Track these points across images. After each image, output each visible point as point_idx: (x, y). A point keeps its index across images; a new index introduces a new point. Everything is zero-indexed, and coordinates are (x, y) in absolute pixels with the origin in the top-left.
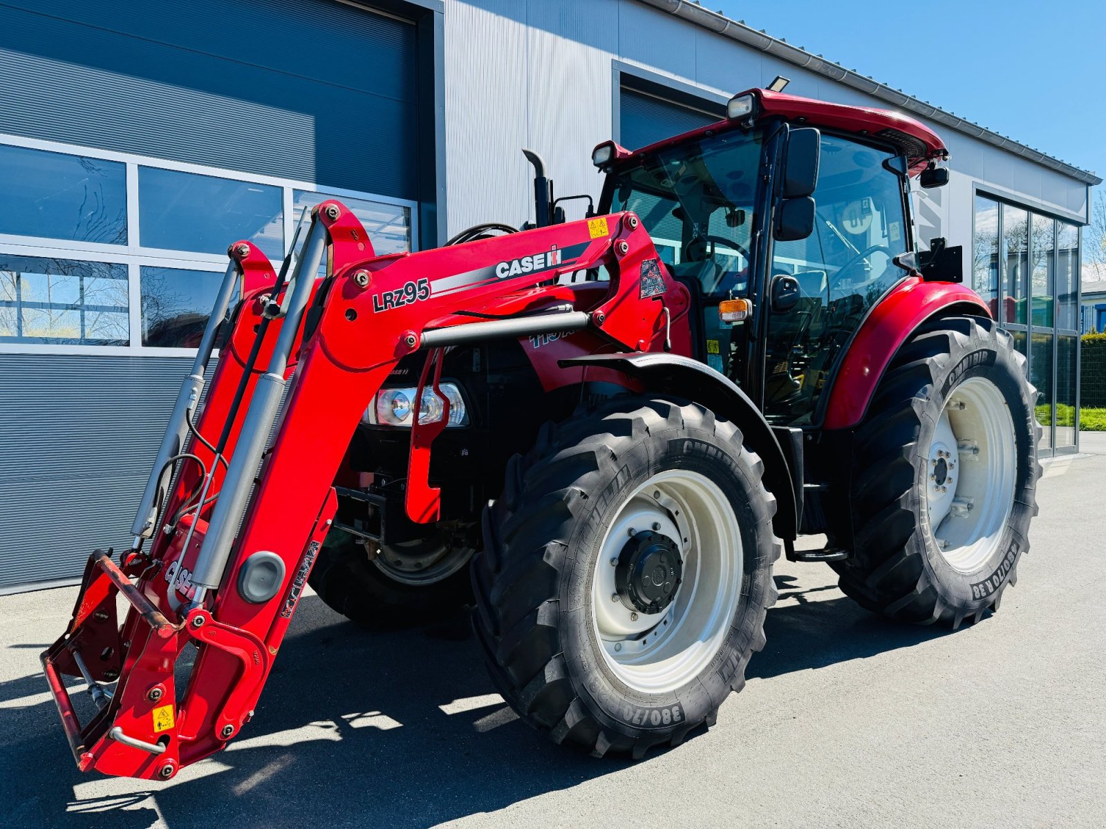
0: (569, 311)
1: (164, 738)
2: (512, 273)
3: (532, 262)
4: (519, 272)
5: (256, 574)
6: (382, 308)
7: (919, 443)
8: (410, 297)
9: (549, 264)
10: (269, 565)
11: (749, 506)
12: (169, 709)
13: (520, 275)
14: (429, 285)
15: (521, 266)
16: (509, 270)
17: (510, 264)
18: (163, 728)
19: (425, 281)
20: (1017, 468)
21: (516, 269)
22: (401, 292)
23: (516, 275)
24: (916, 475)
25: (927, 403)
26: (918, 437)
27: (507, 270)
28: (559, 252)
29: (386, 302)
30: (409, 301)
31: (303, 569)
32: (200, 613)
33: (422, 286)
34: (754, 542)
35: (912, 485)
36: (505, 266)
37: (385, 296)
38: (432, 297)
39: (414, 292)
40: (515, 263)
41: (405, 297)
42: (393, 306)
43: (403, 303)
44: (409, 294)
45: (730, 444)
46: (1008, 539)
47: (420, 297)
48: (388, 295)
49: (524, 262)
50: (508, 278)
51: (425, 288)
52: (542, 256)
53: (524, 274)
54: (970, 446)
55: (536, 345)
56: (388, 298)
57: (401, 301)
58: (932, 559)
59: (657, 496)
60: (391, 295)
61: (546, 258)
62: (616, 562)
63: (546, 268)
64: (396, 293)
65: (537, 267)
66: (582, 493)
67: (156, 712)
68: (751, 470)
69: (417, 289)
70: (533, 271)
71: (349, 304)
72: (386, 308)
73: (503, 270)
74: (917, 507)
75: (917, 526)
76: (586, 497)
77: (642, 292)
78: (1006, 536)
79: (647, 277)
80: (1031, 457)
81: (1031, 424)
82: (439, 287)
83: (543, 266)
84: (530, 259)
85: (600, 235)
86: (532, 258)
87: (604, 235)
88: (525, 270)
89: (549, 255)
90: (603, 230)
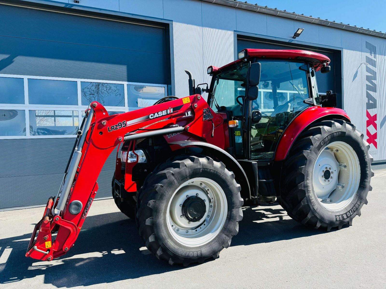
0: (177, 126)
1: (48, 250)
2: (155, 117)
3: (162, 113)
4: (157, 116)
5: (73, 206)
6: (111, 131)
7: (307, 166)
8: (120, 127)
9: (168, 113)
10: (78, 204)
11: (229, 188)
12: (50, 242)
13: (158, 117)
14: (126, 123)
15: (158, 114)
16: (154, 116)
17: (154, 114)
18: (48, 247)
19: (125, 122)
20: (360, 173)
21: (156, 115)
22: (117, 126)
23: (156, 117)
24: (305, 177)
25: (310, 152)
26: (306, 164)
27: (153, 116)
28: (172, 109)
29: (112, 129)
30: (119, 128)
31: (88, 205)
32: (58, 217)
33: (124, 123)
34: (231, 200)
35: (304, 181)
36: (153, 115)
37: (112, 127)
38: (127, 126)
39: (121, 125)
40: (156, 114)
41: (118, 127)
42: (114, 130)
43: (118, 129)
44: (119, 126)
45: (220, 169)
46: (356, 199)
47: (123, 126)
49: (159, 113)
50: (154, 118)
51: (125, 124)
52: (166, 111)
53: (159, 117)
54: (343, 165)
55: (169, 137)
56: (113, 128)
57: (117, 128)
58: (315, 206)
59: (201, 184)
60: (114, 127)
61: (167, 111)
62: (181, 206)
63: (167, 114)
64: (115, 126)
65: (164, 114)
66: (161, 186)
67: (46, 243)
68: (229, 177)
69: (122, 124)
70: (162, 116)
71: (100, 130)
72: (112, 130)
73: (152, 116)
74: (306, 188)
75: (307, 195)
76: (163, 187)
77: (204, 119)
78: (355, 198)
79: (205, 114)
80: (367, 169)
81: (366, 157)
82: (130, 123)
83: (166, 114)
84: (161, 112)
85: (187, 102)
86: (162, 112)
87: (188, 102)
88: (160, 116)
89: (168, 110)
90: (188, 101)
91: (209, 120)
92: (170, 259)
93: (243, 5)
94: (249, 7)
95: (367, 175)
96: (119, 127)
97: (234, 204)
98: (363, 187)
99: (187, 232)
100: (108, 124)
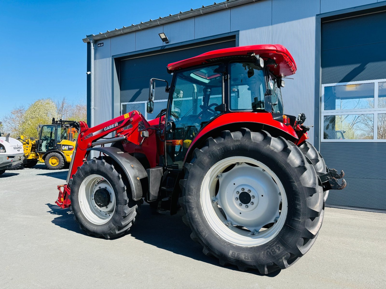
1: (62, 202)
4: (109, 129)
7: (188, 180)
8: (90, 136)
9: (115, 126)
12: (63, 199)
17: (107, 127)
21: (108, 128)
22: (88, 136)
23: (108, 130)
24: (187, 192)
25: (193, 165)
28: (117, 123)
29: (86, 137)
35: (185, 195)
38: (93, 136)
40: (108, 127)
44: (89, 136)
47: (91, 136)
50: (107, 130)
51: (92, 134)
53: (110, 129)
58: (199, 227)
63: (114, 127)
67: (61, 198)
70: (112, 128)
71: (82, 138)
73: (106, 129)
74: (187, 204)
75: (188, 211)
77: (139, 130)
78: (274, 240)
79: (140, 126)
80: (297, 202)
82: (95, 134)
84: (111, 126)
85: (127, 117)
88: (110, 128)
89: (115, 124)
95: (299, 212)
97: (118, 200)
98: (290, 228)
99: (106, 215)
100: (85, 135)
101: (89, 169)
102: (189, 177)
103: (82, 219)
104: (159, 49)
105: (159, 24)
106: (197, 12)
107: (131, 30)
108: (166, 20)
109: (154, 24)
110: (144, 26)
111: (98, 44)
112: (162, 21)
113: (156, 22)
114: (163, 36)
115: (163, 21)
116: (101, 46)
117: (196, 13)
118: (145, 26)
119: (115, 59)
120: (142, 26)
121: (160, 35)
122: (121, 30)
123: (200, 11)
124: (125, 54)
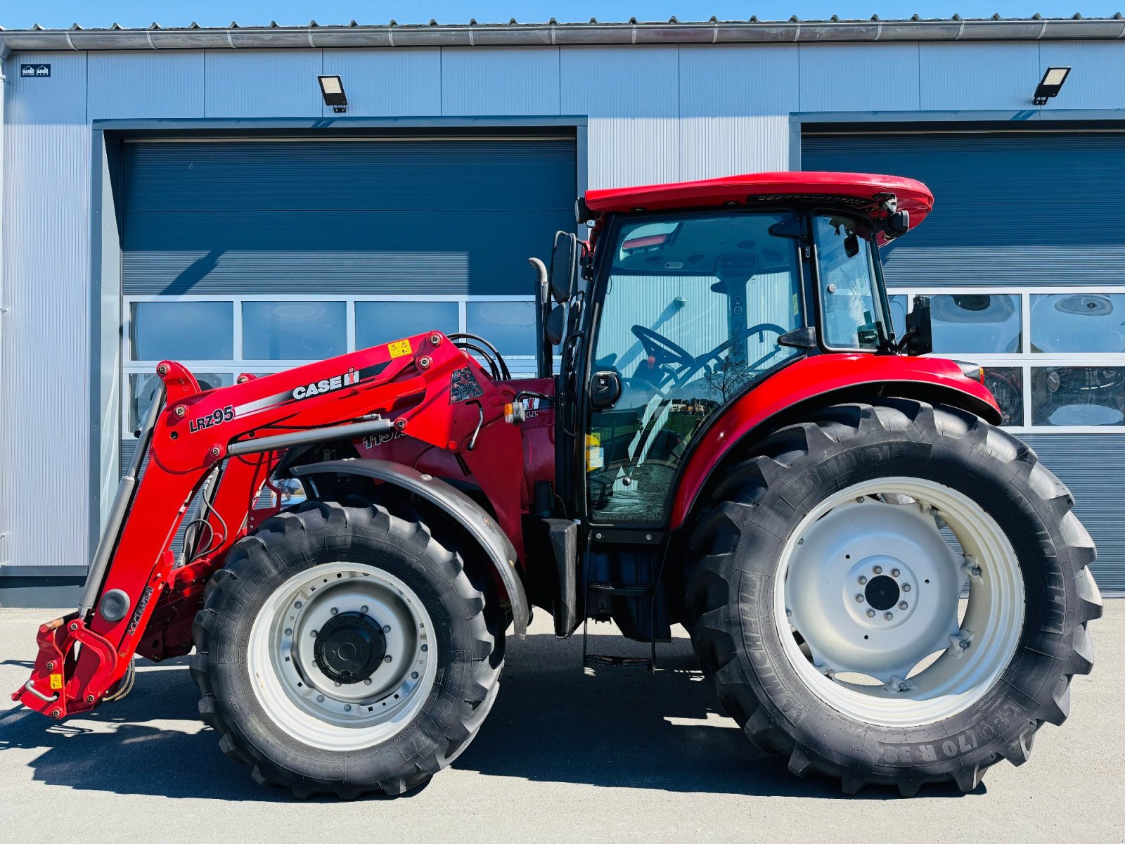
0: (377, 418)
1: (56, 693)
2: (308, 394)
3: (329, 384)
4: (316, 392)
5: (109, 602)
6: (196, 430)
7: (737, 555)
9: (346, 383)
10: (118, 599)
12: (59, 676)
13: (316, 395)
14: (234, 410)
15: (318, 388)
16: (306, 392)
17: (307, 388)
18: (56, 688)
19: (230, 408)
21: (312, 390)
22: (211, 417)
23: (312, 396)
24: (733, 591)
25: (754, 510)
26: (735, 547)
27: (304, 392)
28: (357, 373)
29: (199, 425)
30: (216, 423)
31: (142, 604)
32: (78, 623)
33: (228, 411)
35: (726, 602)
36: (302, 389)
37: (198, 421)
38: (236, 418)
39: (221, 416)
40: (312, 387)
41: (213, 420)
42: (204, 427)
43: (213, 424)
44: (216, 418)
46: (996, 697)
47: (226, 419)
48: (200, 420)
49: (320, 385)
50: (305, 398)
51: (231, 412)
52: (340, 378)
53: (320, 394)
56: (201, 422)
57: (210, 423)
58: (777, 697)
60: (203, 420)
61: (342, 380)
63: (343, 387)
64: (207, 418)
65: (333, 387)
67: (52, 677)
69: (223, 414)
70: (329, 391)
71: (173, 429)
72: (199, 428)
73: (300, 393)
74: (735, 629)
75: (739, 651)
77: (454, 398)
78: (994, 693)
79: (458, 384)
80: (1053, 587)
81: (1051, 541)
82: (242, 411)
83: (340, 386)
84: (327, 382)
85: (402, 354)
86: (329, 380)
87: (406, 353)
88: (321, 391)
89: (346, 376)
90: (405, 350)
91: (468, 403)
92: (256, 768)
93: (820, 28)
94: (843, 31)
95: (1058, 612)
96: (217, 420)
97: (454, 648)
98: (1037, 655)
99: (349, 709)
100: (192, 414)
101: (312, 546)
102: (742, 543)
103: (268, 741)
104: (309, 125)
105: (312, 45)
106: (455, 35)
107: (190, 43)
108: (342, 37)
109: (292, 39)
110: (249, 38)
111: (23, 67)
112: (325, 36)
113: (300, 35)
114: (332, 87)
115: (329, 36)
116: (35, 75)
117: (452, 35)
118: (255, 38)
119: (109, 134)
120: (243, 38)
121: (322, 79)
122: (146, 34)
123: (468, 35)
124: (156, 122)
